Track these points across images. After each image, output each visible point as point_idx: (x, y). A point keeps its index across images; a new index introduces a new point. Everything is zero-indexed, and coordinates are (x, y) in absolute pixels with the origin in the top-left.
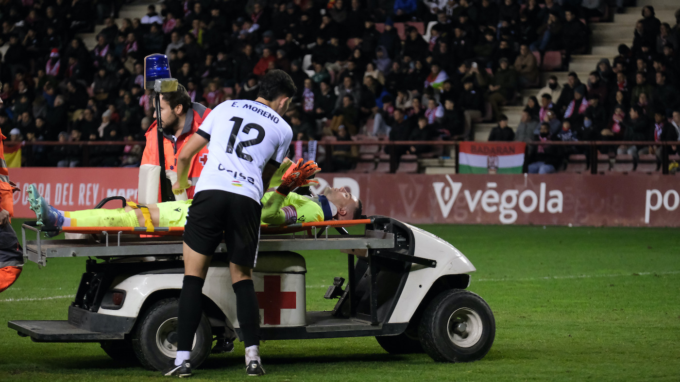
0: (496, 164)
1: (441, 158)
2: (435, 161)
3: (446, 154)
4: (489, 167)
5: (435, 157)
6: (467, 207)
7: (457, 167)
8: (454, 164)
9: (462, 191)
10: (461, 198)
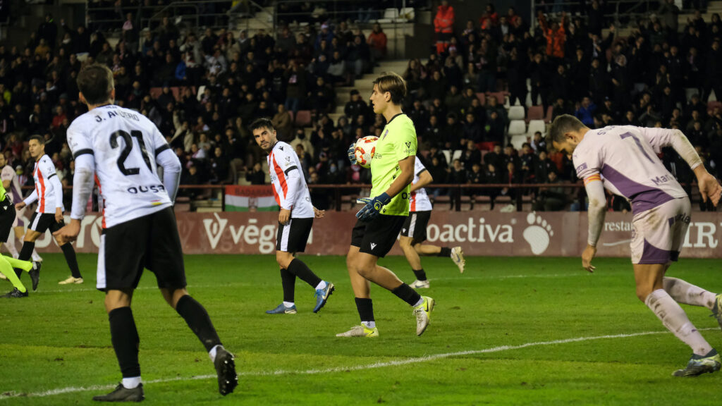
0: (256, 204)
1: (210, 200)
2: (205, 202)
3: (214, 196)
4: (250, 207)
5: (205, 199)
6: (232, 240)
7: (224, 207)
8: (220, 205)
9: (227, 226)
10: (227, 233)
